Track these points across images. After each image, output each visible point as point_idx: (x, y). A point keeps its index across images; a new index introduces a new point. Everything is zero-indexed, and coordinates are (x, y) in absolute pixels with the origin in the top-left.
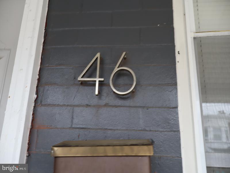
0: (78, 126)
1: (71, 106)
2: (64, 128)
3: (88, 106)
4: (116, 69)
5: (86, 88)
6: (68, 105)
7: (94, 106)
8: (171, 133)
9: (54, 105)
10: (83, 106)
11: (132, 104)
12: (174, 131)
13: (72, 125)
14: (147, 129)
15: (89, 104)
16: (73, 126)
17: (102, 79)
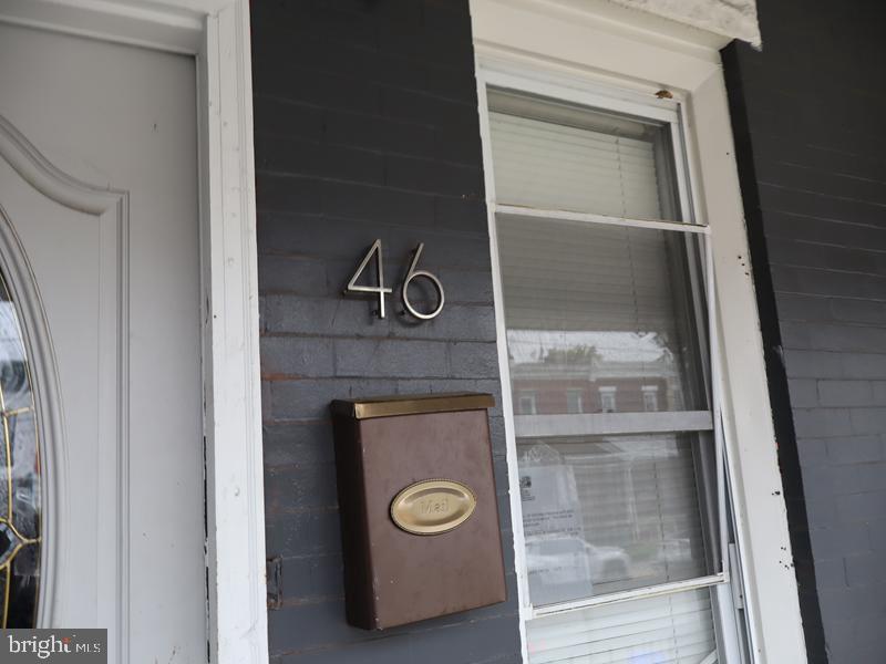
0: (347, 374)
1: (329, 337)
2: (321, 378)
3: (359, 337)
4: (412, 276)
5: (352, 302)
6: (322, 336)
7: (371, 338)
8: (488, 381)
9: (296, 335)
10: (352, 337)
11: (431, 336)
12: (493, 379)
13: (335, 371)
14: (457, 376)
15: (361, 334)
16: (338, 374)
17: (390, 291)
